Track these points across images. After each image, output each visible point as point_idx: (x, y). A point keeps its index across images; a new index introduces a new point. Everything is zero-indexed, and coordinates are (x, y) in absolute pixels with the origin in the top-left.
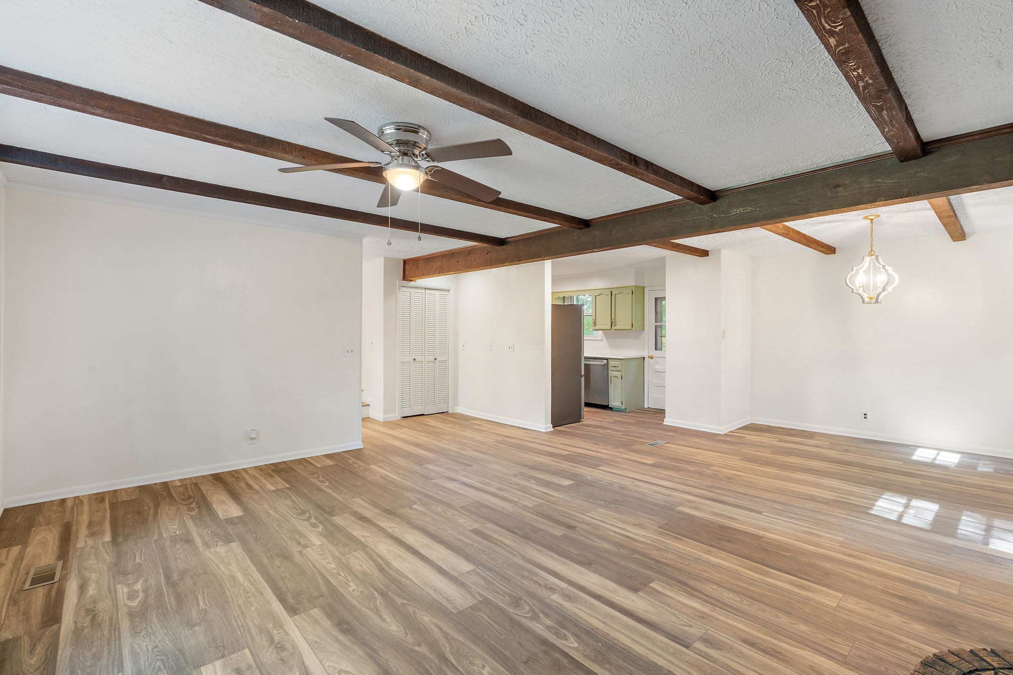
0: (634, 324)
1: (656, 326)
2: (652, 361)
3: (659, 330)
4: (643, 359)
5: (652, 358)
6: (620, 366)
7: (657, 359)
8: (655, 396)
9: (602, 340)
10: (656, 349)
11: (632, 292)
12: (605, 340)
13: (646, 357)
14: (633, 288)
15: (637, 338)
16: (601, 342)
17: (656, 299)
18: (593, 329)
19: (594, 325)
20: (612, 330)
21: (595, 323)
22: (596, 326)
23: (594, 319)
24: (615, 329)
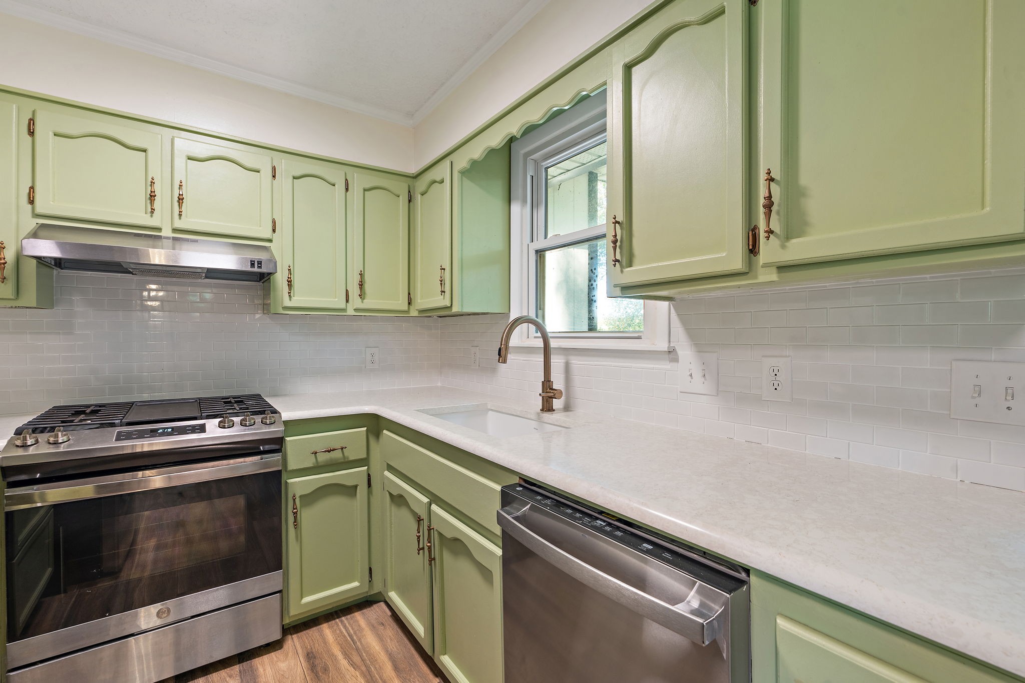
18: (615, 286)
19: (618, 261)
20: (756, 277)
21: (625, 244)
22: (631, 266)
23: (619, 223)
24: (783, 268)
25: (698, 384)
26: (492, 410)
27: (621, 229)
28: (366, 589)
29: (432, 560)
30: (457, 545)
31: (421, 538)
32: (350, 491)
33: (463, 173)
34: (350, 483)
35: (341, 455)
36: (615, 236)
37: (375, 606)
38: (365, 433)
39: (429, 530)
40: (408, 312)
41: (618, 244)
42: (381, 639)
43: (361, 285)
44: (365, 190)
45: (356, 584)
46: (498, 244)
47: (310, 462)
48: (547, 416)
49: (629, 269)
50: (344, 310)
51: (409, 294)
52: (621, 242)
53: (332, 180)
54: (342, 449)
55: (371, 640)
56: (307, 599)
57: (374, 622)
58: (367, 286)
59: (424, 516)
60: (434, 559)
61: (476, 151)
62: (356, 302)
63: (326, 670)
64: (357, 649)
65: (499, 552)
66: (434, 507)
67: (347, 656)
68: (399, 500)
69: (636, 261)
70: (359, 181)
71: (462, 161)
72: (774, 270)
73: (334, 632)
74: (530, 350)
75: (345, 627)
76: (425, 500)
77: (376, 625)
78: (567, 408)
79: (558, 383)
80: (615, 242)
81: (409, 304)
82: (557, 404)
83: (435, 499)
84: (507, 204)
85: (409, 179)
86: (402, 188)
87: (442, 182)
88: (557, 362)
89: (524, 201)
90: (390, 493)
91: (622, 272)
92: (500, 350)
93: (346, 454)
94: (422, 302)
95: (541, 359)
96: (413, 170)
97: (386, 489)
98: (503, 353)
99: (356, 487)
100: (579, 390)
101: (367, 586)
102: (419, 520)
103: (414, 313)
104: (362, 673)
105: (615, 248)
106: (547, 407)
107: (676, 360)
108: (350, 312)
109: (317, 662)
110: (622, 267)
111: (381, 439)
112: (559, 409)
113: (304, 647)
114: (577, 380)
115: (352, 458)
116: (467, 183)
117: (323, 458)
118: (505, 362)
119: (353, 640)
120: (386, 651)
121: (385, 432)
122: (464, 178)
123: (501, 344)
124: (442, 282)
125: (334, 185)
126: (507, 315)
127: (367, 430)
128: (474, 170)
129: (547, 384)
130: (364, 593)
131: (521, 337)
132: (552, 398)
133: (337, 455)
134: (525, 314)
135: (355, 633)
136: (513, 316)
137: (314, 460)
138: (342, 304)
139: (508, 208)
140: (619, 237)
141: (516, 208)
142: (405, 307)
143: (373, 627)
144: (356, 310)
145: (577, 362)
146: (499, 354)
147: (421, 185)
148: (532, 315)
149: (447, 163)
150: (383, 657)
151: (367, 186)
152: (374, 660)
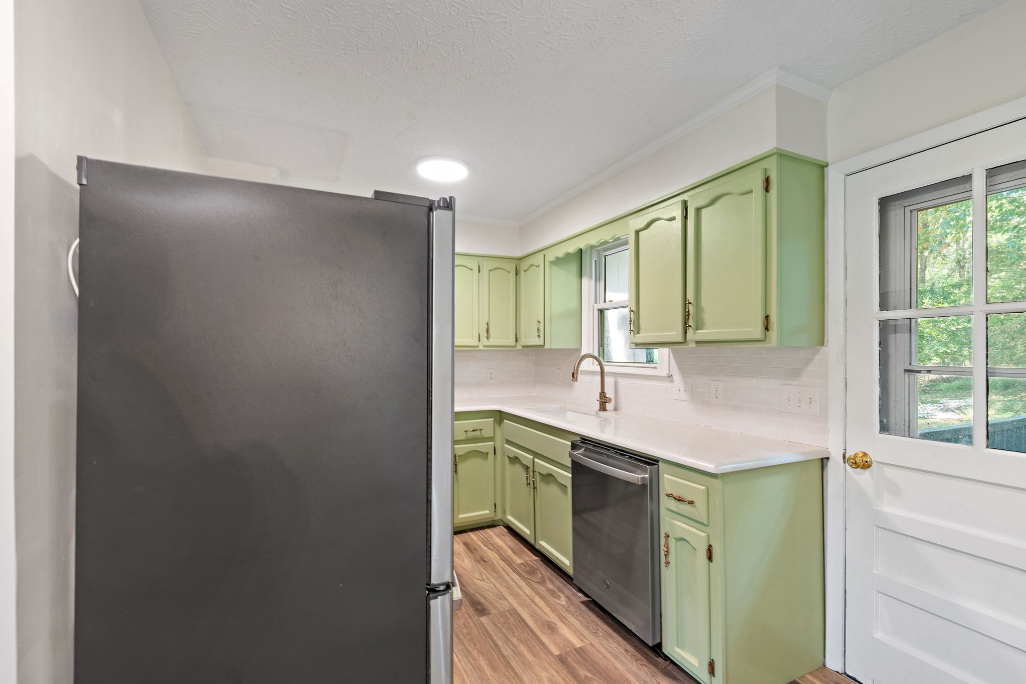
0: (774, 319)
1: (884, 326)
2: (863, 477)
3: (898, 341)
4: (819, 464)
5: (866, 465)
6: (700, 502)
7: (889, 472)
8: (879, 635)
9: (670, 377)
10: (884, 428)
11: (767, 180)
12: (677, 377)
13: (836, 456)
14: (772, 166)
15: (794, 374)
16: (667, 384)
17: (885, 203)
18: (632, 343)
19: (632, 331)
20: (688, 345)
21: (636, 323)
22: (639, 333)
23: (632, 311)
24: (698, 342)
25: (683, 395)
26: (569, 410)
27: (634, 314)
28: (492, 515)
29: (535, 488)
30: (549, 478)
31: (529, 478)
32: (484, 455)
33: (551, 263)
34: (484, 451)
35: (480, 434)
36: (631, 318)
37: (497, 527)
38: (493, 422)
39: (534, 471)
40: (515, 347)
41: (632, 322)
42: (503, 541)
43: (488, 331)
44: (490, 271)
45: (487, 512)
46: (574, 304)
47: (463, 437)
48: (602, 413)
49: (638, 335)
50: (477, 347)
51: (516, 335)
52: (634, 321)
53: (471, 267)
54: (480, 430)
55: (498, 540)
56: (461, 516)
57: (499, 534)
58: (491, 331)
59: (531, 466)
60: (536, 488)
61: (560, 252)
62: (485, 341)
63: (475, 549)
64: (491, 543)
65: (570, 475)
66: (536, 460)
67: (485, 545)
68: (515, 460)
69: (641, 331)
70: (487, 265)
71: (551, 256)
72: (695, 343)
73: (476, 536)
74: (592, 373)
75: (482, 535)
76: (531, 457)
77: (500, 535)
78: (616, 409)
79: (610, 394)
80: (630, 321)
81: (516, 341)
82: (609, 406)
83: (536, 455)
84: (580, 279)
85: (515, 260)
86: (511, 267)
87: (538, 266)
88: (609, 381)
89: (591, 277)
90: (508, 457)
91: (634, 336)
92: (573, 374)
93: (482, 433)
94: (524, 341)
95: (599, 378)
96: (518, 254)
97: (506, 454)
98: (575, 376)
99: (487, 453)
100: (623, 399)
101: (493, 514)
102: (527, 468)
103: (519, 347)
104: (495, 552)
105: (630, 324)
106: (603, 408)
107: (672, 381)
108: (481, 348)
109: (470, 546)
110: (634, 334)
111: (502, 424)
112: (610, 410)
113: (461, 541)
114: (622, 391)
115: (486, 436)
116: (554, 268)
117: (470, 434)
118: (576, 381)
119: (487, 539)
120: (507, 545)
121: (505, 421)
122: (552, 265)
123: (574, 370)
124: (538, 330)
125: (472, 270)
126: (579, 350)
127: (494, 420)
128: (558, 261)
129: (603, 394)
130: (491, 518)
131: (589, 365)
132: (605, 402)
133: (477, 433)
134: (591, 352)
135: (488, 537)
136: (584, 352)
137: (466, 436)
138: (475, 343)
139: (580, 281)
140: (632, 319)
141: (585, 281)
142: (513, 343)
143: (498, 536)
144: (484, 346)
145: (621, 381)
146: (573, 376)
147: (524, 265)
148: (596, 354)
149: (541, 255)
150: (506, 547)
151: (491, 269)
152: (501, 548)
